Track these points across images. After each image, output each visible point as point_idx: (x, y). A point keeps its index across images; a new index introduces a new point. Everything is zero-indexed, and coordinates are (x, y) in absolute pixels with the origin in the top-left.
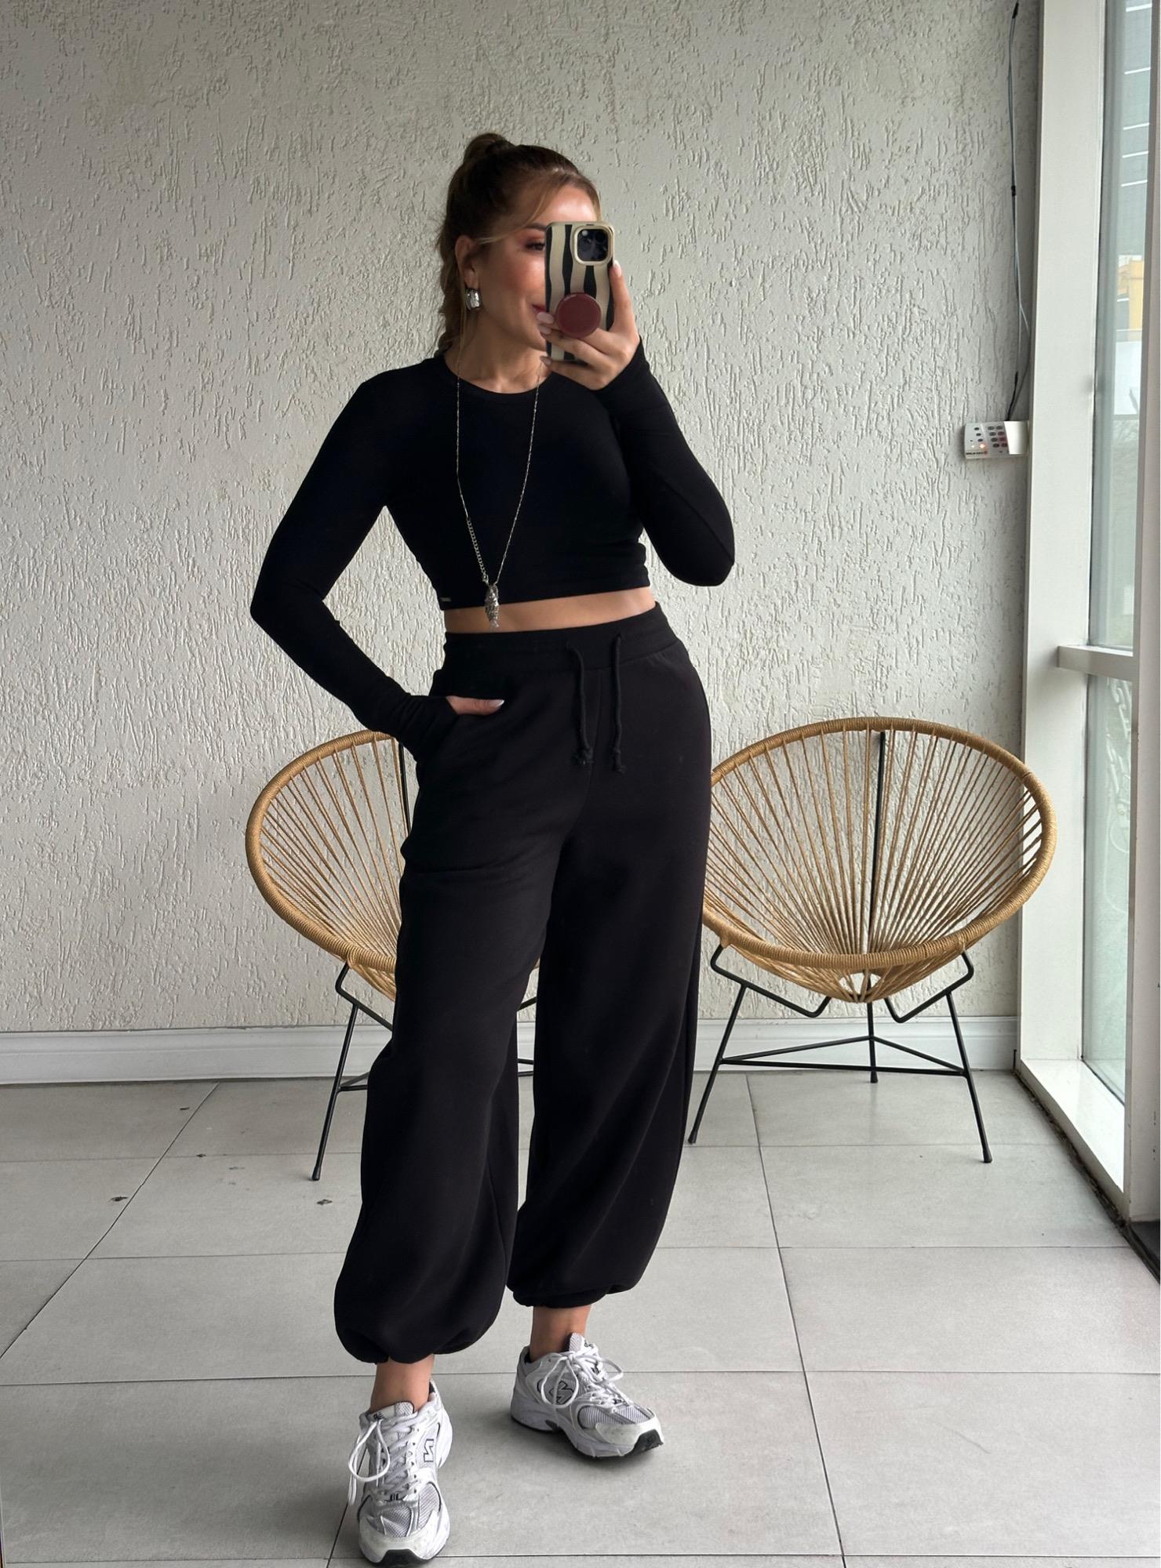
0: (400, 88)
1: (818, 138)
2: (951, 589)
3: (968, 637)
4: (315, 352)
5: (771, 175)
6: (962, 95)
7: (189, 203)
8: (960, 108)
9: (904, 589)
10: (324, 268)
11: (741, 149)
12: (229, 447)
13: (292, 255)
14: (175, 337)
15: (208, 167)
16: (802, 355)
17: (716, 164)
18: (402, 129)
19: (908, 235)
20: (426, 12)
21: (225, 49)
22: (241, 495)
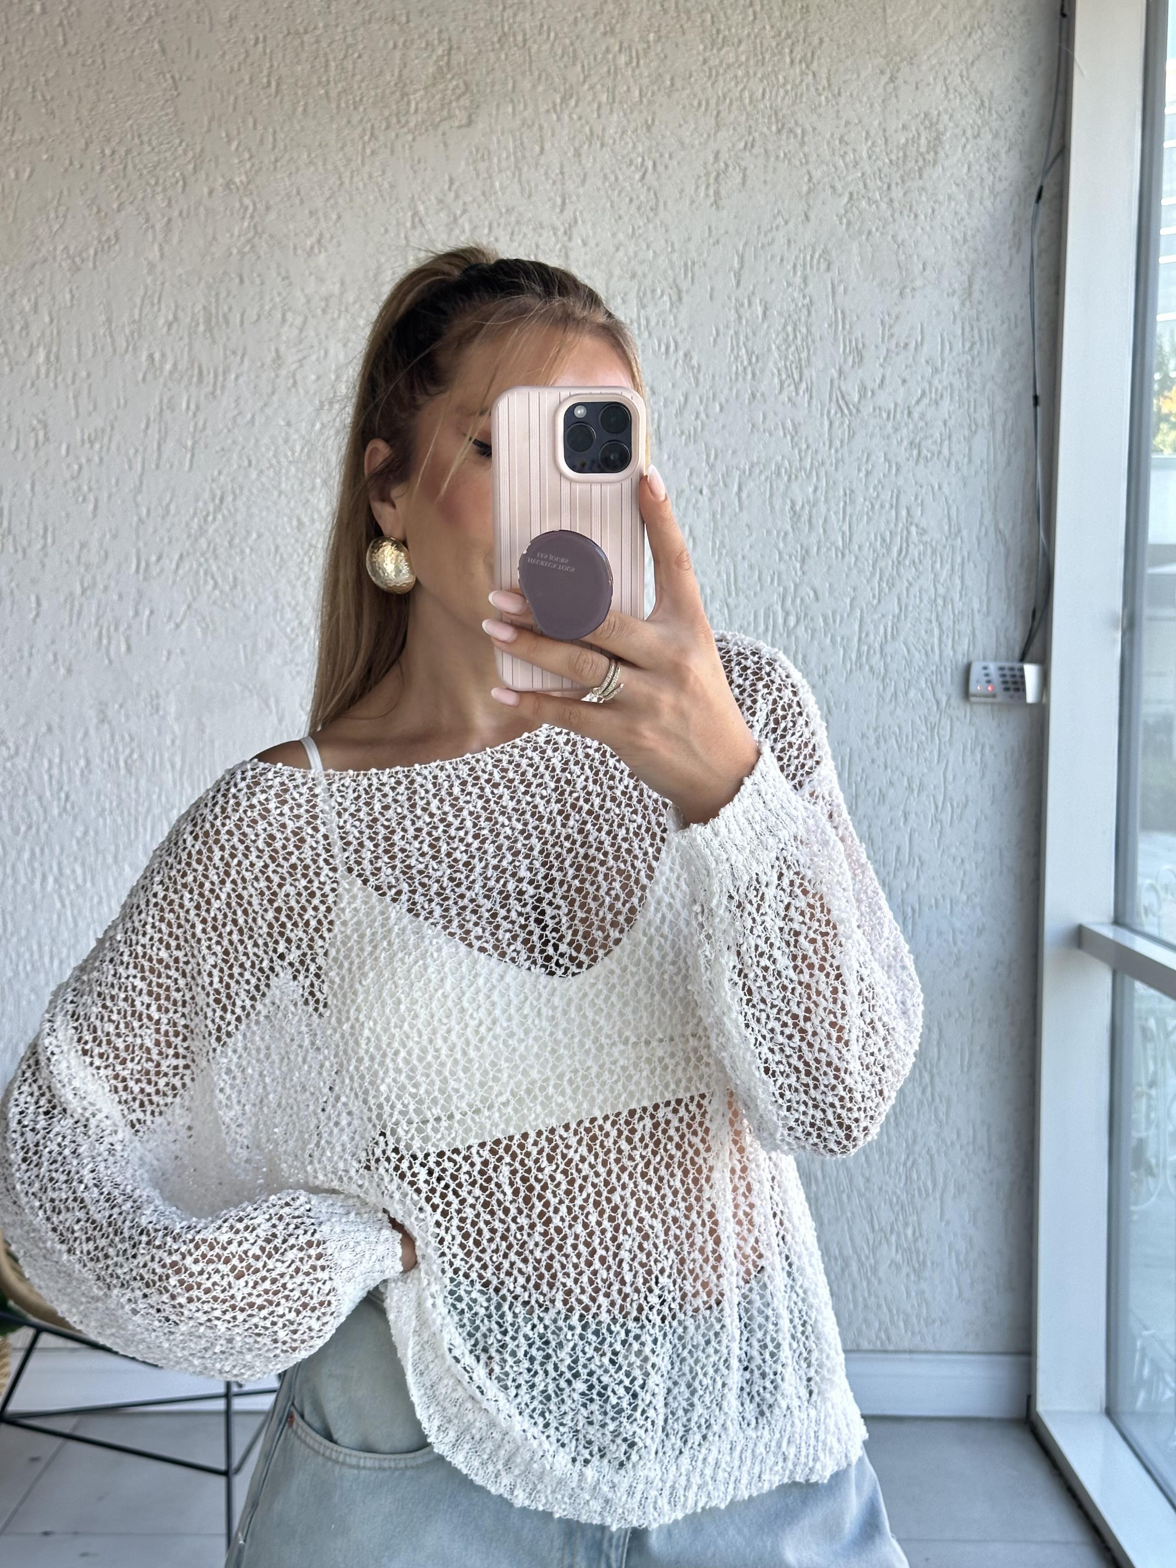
0: (323, 256)
1: (804, 330)
2: (953, 850)
3: (974, 907)
4: (216, 558)
5: (749, 370)
6: (970, 285)
7: (69, 381)
8: (968, 304)
9: (899, 849)
10: (228, 460)
11: (715, 341)
12: (111, 662)
13: (189, 443)
14: (49, 535)
15: (94, 338)
16: (784, 576)
17: (686, 355)
18: (323, 304)
19: (905, 443)
20: (352, 172)
21: (115, 206)
22: (123, 720)
